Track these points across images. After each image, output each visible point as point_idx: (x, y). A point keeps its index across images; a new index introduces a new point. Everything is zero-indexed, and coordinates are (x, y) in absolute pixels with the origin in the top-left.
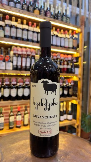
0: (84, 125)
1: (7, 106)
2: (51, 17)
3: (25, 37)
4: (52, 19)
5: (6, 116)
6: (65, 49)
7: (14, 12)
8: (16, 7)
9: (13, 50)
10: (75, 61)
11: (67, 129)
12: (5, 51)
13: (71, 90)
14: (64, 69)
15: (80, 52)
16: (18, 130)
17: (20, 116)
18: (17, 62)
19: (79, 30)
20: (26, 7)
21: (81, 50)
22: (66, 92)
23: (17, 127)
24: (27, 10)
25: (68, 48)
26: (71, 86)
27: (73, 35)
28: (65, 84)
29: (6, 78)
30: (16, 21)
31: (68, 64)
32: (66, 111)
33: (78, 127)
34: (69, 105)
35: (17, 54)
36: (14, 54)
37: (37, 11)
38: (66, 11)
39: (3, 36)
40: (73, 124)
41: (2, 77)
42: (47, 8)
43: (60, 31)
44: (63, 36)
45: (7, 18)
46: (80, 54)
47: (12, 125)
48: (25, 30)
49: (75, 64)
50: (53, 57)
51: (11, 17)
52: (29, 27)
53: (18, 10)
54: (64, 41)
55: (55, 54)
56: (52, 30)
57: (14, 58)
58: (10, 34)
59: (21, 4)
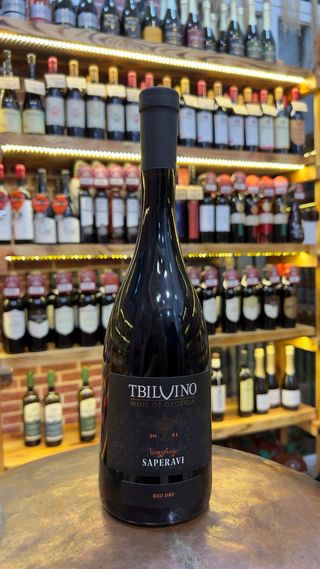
1: (72, 366)
2: (205, 48)
3: (116, 126)
4: (210, 52)
5: (68, 399)
6: (263, 154)
7: (76, 43)
8: (80, 25)
9: (80, 176)
10: (300, 195)
11: (284, 440)
12: (51, 182)
13: (289, 302)
14: (261, 227)
15: (319, 162)
18: (95, 213)
19: (311, 83)
20: (113, 21)
22: (272, 311)
24: (118, 29)
25: (273, 153)
26: (290, 289)
27: (288, 104)
28: (267, 283)
29: (62, 271)
30: (84, 73)
31: (275, 211)
32: (274, 377)
34: (285, 356)
35: (93, 186)
36: (84, 188)
37: (153, 31)
38: (259, 16)
39: (39, 127)
40: (304, 423)
41: (46, 270)
42: (191, 15)
43: (241, 92)
44: (254, 109)
45: (50, 65)
46: (318, 168)
47: (91, 427)
48: (115, 100)
49: (302, 207)
50: (218, 188)
51: (64, 58)
52: (130, 91)
53: (88, 34)
54: (256, 129)
55: (225, 177)
56: (211, 93)
57: (84, 200)
58: (66, 122)
59: (96, 13)
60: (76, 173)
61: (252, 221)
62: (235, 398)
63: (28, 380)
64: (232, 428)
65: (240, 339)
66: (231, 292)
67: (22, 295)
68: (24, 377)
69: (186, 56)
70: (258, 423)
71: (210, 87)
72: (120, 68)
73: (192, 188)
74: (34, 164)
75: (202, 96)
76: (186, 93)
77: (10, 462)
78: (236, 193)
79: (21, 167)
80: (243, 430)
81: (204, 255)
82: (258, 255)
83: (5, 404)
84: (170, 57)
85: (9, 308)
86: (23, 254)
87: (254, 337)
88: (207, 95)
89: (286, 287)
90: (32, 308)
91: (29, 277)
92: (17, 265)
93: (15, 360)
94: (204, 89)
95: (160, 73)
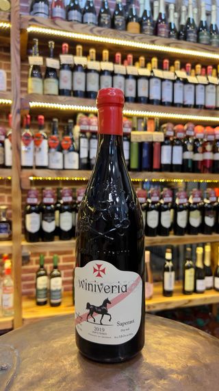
1: (70, 252)
2: (170, 36)
4: (173, 40)
5: (67, 275)
6: (207, 111)
7: (81, 33)
8: (85, 21)
9: (80, 124)
12: (60, 127)
14: (204, 161)
18: (89, 149)
20: (107, 18)
22: (210, 221)
24: (110, 24)
28: (207, 201)
29: (65, 188)
30: (86, 54)
32: (210, 268)
34: (218, 253)
35: (89, 131)
36: (83, 132)
37: (134, 26)
38: (208, 14)
39: (55, 91)
41: (56, 187)
42: (160, 14)
43: (193, 67)
44: (202, 80)
45: (64, 49)
48: (106, 73)
50: (175, 135)
51: (73, 43)
52: (116, 66)
53: (90, 28)
54: (203, 93)
55: (179, 127)
56: (172, 68)
57: (82, 140)
58: (72, 87)
59: (95, 13)
60: (77, 122)
61: (198, 157)
62: (181, 281)
63: (40, 260)
64: (178, 302)
65: (186, 240)
66: (181, 206)
67: (39, 203)
68: (38, 258)
69: (156, 42)
70: (197, 299)
71: (172, 64)
72: (110, 50)
73: (156, 133)
74: (50, 115)
75: (166, 70)
76: (155, 68)
77: (27, 315)
78: (188, 137)
79: (42, 117)
80: (186, 304)
81: (163, 180)
82: (201, 181)
83: (24, 275)
84: (145, 43)
85: (30, 212)
86: (41, 175)
87: (196, 239)
88: (169, 70)
90: (45, 212)
91: (44, 191)
92: (37, 182)
93: (32, 246)
94: (168, 65)
95: (137, 54)
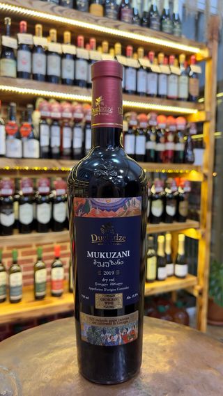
0: (216, 289)
1: (30, 246)
2: (133, 22)
3: (68, 75)
4: (136, 26)
5: (26, 269)
6: (170, 101)
7: (41, 12)
9: (40, 109)
10: (193, 131)
11: (174, 299)
12: (19, 112)
13: (183, 205)
14: (166, 152)
15: (207, 109)
16: (56, 302)
17: (61, 270)
18: (50, 137)
19: (205, 53)
21: (210, 104)
22: (171, 211)
23: (54, 295)
24: (72, 5)
25: (176, 100)
26: (184, 196)
27: (188, 66)
28: (168, 191)
29: (25, 178)
30: (46, 34)
31: (176, 141)
32: (171, 256)
33: (201, 293)
34: (178, 242)
35: (50, 117)
36: (43, 118)
37: (97, 8)
38: (171, 3)
39: (13, 74)
40: (189, 288)
41: (13, 176)
43: (156, 56)
44: (164, 69)
45: (21, 27)
46: (207, 113)
48: (68, 56)
49: (194, 137)
50: (139, 123)
51: (32, 22)
52: (79, 50)
53: (50, 6)
54: (165, 84)
55: (143, 116)
56: (135, 55)
57: (43, 127)
58: (32, 69)
60: (37, 107)
61: (160, 147)
65: (149, 229)
69: (120, 27)
70: (159, 287)
71: (135, 51)
72: (72, 32)
74: (7, 99)
75: (129, 57)
76: (118, 54)
82: (163, 171)
84: (108, 27)
87: (158, 228)
88: (133, 57)
89: (180, 195)
90: (3, 204)
94: (131, 52)
95: (100, 38)
